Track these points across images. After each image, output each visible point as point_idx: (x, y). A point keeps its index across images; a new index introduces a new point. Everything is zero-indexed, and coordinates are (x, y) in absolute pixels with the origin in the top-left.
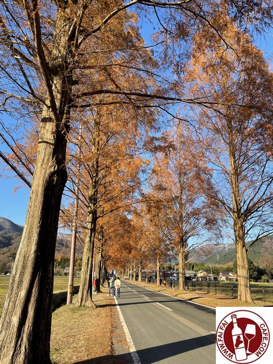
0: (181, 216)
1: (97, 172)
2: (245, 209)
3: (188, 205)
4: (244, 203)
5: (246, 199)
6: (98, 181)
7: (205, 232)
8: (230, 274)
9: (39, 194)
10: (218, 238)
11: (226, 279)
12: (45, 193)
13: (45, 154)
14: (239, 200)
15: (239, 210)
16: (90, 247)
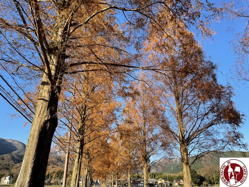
0: (145, 141)
1: (85, 111)
2: (187, 137)
3: (149, 133)
4: (187, 132)
5: (187, 130)
6: (85, 118)
7: (161, 152)
8: (181, 181)
9: (35, 137)
11: (178, 184)
12: (39, 136)
13: (42, 107)
14: (183, 130)
15: (183, 137)
16: (78, 166)
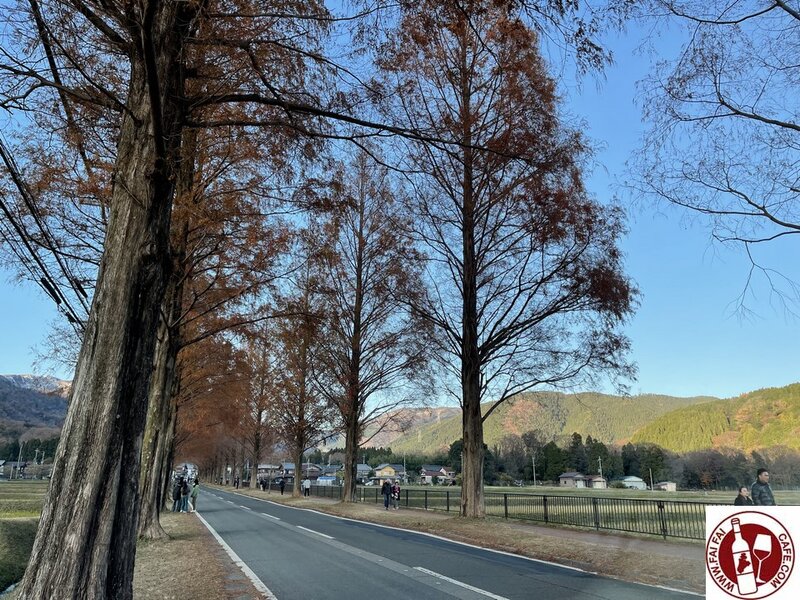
2: (485, 341)
3: (372, 327)
4: (484, 328)
7: (402, 382)
8: (442, 470)
10: (427, 395)
11: (433, 480)
